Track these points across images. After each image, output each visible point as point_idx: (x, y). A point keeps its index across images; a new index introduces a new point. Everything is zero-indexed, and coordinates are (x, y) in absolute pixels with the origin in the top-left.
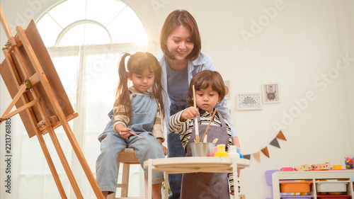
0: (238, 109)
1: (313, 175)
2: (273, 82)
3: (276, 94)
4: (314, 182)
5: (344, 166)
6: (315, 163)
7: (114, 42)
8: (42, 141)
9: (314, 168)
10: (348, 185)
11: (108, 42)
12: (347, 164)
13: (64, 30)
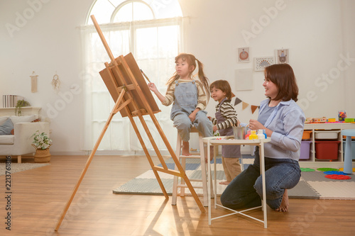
0: (256, 70)
1: (313, 127)
2: (285, 48)
3: (287, 57)
4: (313, 132)
5: (337, 119)
6: (315, 118)
7: (157, 18)
8: (132, 122)
9: (314, 121)
10: (339, 134)
11: (152, 18)
12: (340, 117)
13: (116, 8)
